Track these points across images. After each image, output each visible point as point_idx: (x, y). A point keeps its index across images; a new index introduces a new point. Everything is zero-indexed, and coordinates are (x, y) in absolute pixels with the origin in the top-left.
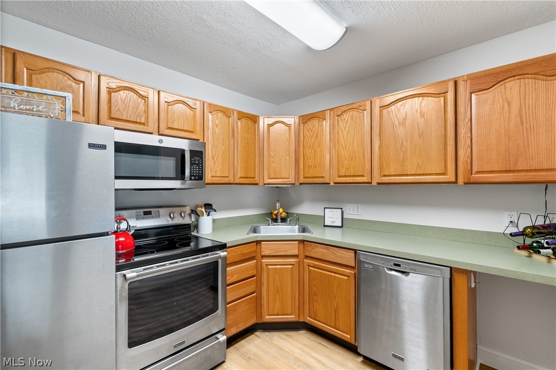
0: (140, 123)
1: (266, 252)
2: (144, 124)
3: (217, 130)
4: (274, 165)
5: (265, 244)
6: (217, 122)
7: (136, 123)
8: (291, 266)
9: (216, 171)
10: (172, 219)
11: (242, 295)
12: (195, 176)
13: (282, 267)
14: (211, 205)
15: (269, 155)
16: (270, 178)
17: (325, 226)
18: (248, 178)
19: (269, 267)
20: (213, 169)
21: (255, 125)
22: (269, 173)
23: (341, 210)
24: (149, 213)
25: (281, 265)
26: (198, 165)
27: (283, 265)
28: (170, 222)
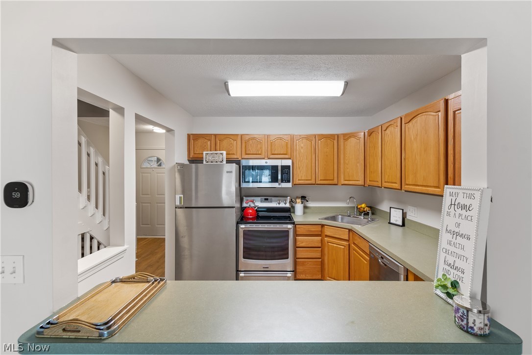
0: (259, 154)
1: (328, 233)
2: (260, 154)
3: (302, 151)
4: (348, 170)
5: (327, 228)
6: (302, 145)
7: (257, 154)
8: (343, 247)
9: (302, 177)
10: (279, 204)
11: (309, 257)
12: (285, 180)
13: (337, 246)
14: (305, 197)
15: (344, 163)
16: (346, 180)
17: (390, 223)
18: (327, 180)
19: (330, 244)
20: (300, 175)
21: (334, 142)
22: (344, 176)
23: (402, 211)
24: (267, 199)
25: (337, 244)
26: (287, 174)
27: (338, 245)
28: (278, 206)
